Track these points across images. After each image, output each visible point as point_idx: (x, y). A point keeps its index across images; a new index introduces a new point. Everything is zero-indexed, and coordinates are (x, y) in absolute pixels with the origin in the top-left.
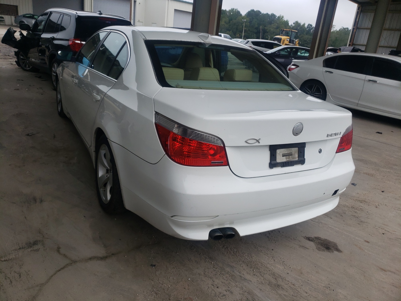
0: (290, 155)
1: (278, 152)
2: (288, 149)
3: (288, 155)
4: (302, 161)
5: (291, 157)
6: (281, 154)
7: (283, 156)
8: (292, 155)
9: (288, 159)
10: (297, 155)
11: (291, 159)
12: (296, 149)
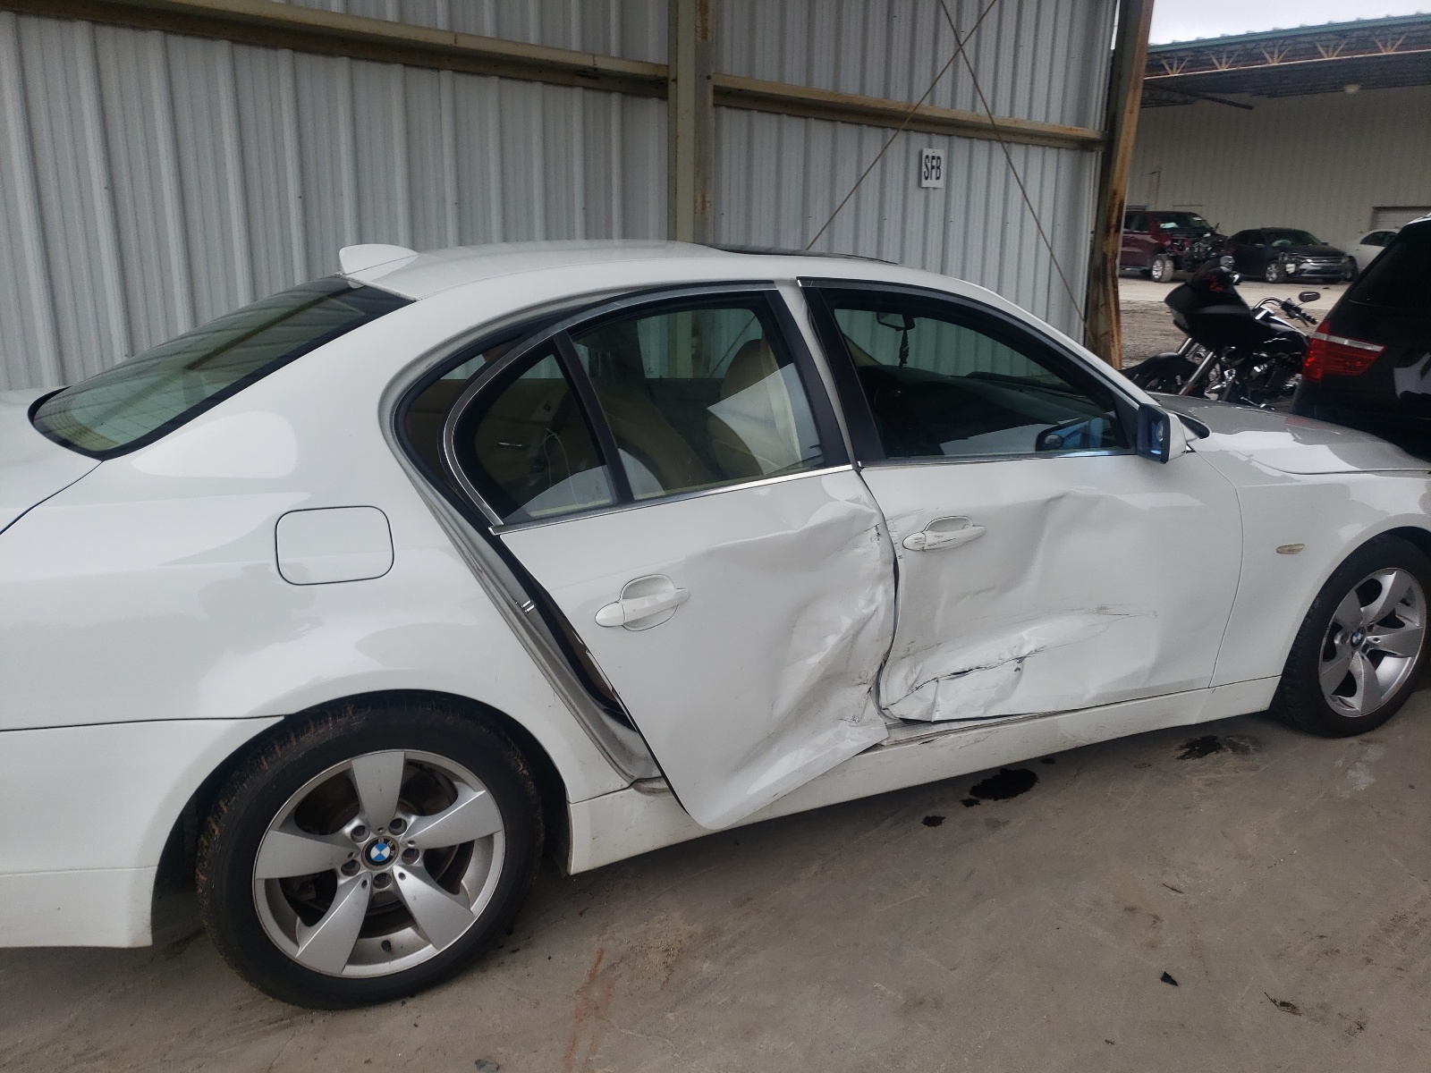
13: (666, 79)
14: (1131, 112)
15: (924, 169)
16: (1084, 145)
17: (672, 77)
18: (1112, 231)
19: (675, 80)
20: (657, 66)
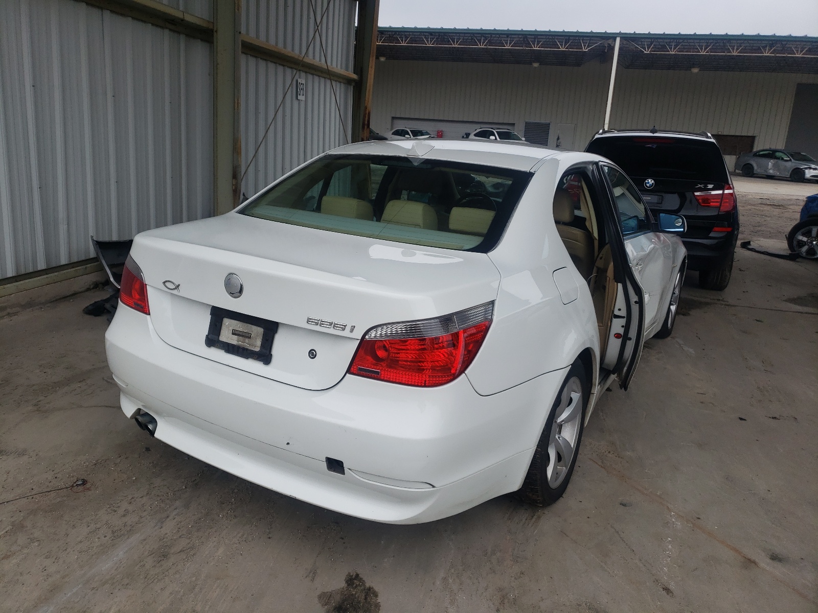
0: (246, 336)
1: (227, 324)
2: (245, 324)
3: (242, 336)
4: (265, 357)
5: (247, 340)
6: (231, 328)
7: (233, 334)
8: (250, 337)
9: (240, 343)
10: (259, 343)
11: (246, 344)
12: (260, 330)
13: (212, 31)
14: (372, 68)
15: (299, 90)
16: (348, 81)
17: (215, 29)
18: (366, 127)
19: (216, 31)
20: (209, 22)
